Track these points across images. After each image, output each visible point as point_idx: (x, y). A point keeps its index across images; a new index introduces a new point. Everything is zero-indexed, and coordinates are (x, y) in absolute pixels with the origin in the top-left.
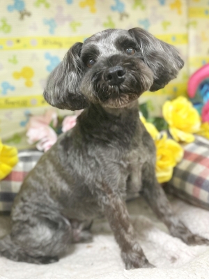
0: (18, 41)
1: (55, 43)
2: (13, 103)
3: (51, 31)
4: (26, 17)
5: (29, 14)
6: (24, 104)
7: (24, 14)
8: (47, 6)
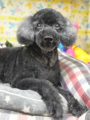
1: (14, 19)
8: (12, 5)
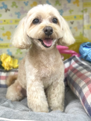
0: (5, 21)
2: (2, 46)
3: (19, 17)
4: (8, 11)
5: (9, 10)
6: (7, 46)
7: (7, 10)
8: (17, 7)
